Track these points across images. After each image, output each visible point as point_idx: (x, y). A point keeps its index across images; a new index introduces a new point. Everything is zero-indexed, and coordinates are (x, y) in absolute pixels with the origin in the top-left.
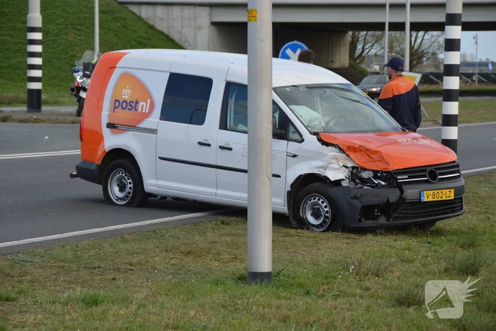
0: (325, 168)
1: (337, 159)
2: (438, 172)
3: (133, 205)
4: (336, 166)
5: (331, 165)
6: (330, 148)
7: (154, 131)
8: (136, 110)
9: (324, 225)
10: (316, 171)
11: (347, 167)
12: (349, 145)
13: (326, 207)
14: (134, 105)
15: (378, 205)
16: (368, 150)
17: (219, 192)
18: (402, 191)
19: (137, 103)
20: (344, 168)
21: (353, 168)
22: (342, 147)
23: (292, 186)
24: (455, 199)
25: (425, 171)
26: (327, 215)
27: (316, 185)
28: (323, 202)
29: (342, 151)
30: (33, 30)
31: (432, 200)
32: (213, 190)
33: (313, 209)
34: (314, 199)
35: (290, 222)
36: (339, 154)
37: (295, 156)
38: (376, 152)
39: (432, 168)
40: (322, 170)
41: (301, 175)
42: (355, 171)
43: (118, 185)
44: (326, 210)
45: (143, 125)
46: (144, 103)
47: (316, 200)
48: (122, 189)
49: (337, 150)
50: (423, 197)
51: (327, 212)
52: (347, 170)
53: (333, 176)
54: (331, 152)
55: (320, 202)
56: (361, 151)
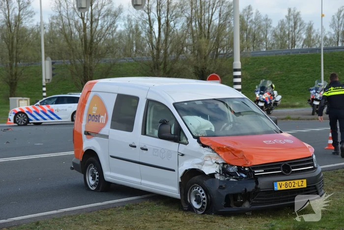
0: (202, 164)
1: (210, 157)
2: (291, 166)
3: (99, 191)
4: (210, 163)
5: (206, 162)
6: (205, 148)
7: (107, 137)
8: (99, 122)
9: (203, 209)
10: (196, 167)
11: (218, 163)
12: (219, 146)
13: (203, 195)
14: (97, 117)
15: (241, 194)
16: (233, 150)
17: (143, 182)
18: (257, 183)
19: (100, 116)
20: (216, 165)
21: (224, 164)
22: (213, 148)
23: (182, 178)
24: (307, 187)
25: (279, 165)
26: (204, 201)
27: (196, 178)
28: (201, 191)
29: (213, 151)
30: (236, 70)
31: (284, 188)
32: (139, 180)
33: (196, 196)
34: (196, 188)
35: (182, 206)
36: (212, 153)
37: (183, 155)
38: (239, 152)
39: (286, 163)
40: (200, 166)
41: (186, 170)
42: (225, 166)
43: (91, 176)
44: (203, 197)
45: (102, 132)
46: (103, 117)
47: (197, 189)
48: (94, 179)
49: (210, 150)
50: (277, 186)
51: (204, 199)
52: (218, 166)
53: (208, 170)
54: (206, 152)
55: (199, 191)
56: (228, 151)
